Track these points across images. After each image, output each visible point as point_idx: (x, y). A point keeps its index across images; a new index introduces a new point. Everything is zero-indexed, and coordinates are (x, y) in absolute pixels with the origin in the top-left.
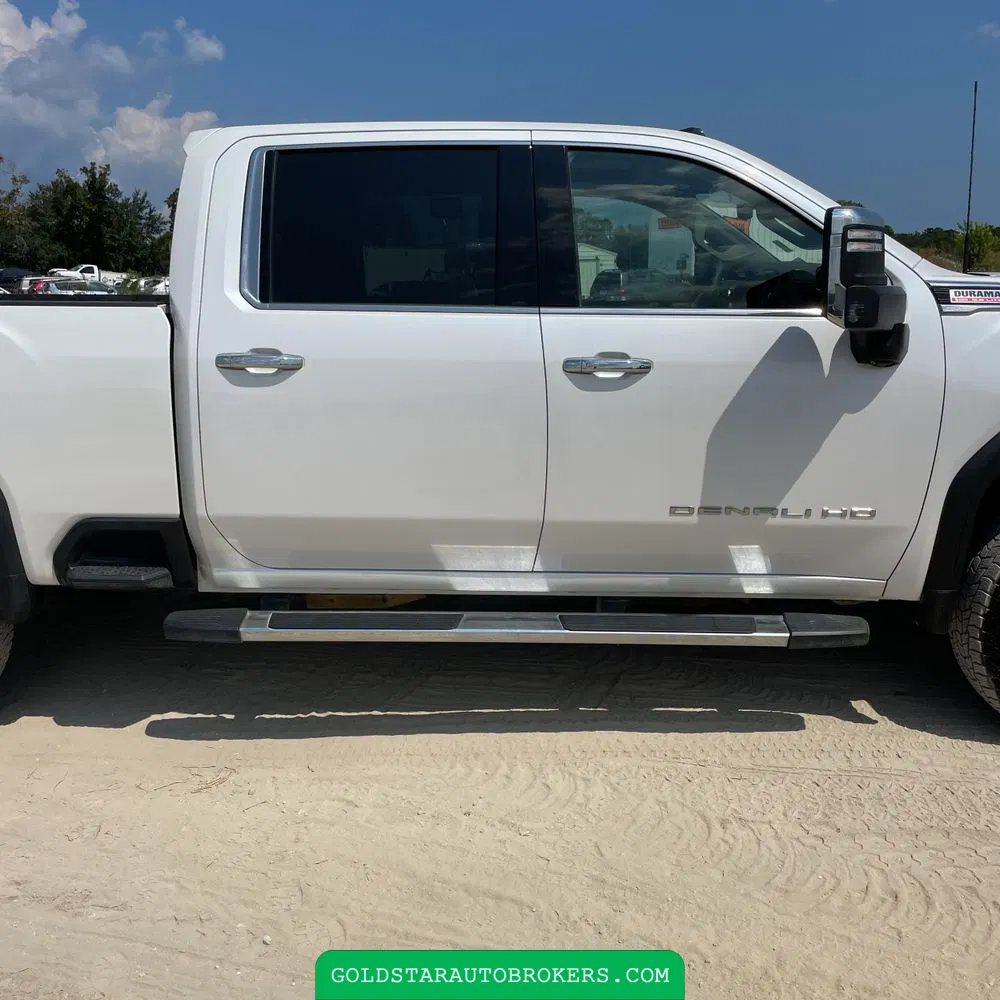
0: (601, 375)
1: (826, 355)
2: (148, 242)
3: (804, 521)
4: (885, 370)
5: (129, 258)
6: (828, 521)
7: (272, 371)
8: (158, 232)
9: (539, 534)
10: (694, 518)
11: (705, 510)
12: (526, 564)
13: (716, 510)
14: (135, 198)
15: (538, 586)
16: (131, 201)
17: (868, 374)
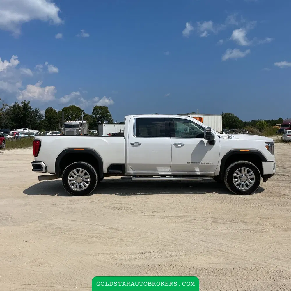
0: (178, 146)
1: (206, 143)
2: (39, 122)
3: (204, 164)
4: (212, 146)
5: (33, 126)
6: (207, 164)
7: (137, 145)
8: (41, 119)
9: (170, 166)
10: (190, 164)
11: (191, 163)
12: (168, 170)
13: (193, 163)
14: (36, 110)
15: (170, 173)
16: (35, 111)
17: (210, 146)
